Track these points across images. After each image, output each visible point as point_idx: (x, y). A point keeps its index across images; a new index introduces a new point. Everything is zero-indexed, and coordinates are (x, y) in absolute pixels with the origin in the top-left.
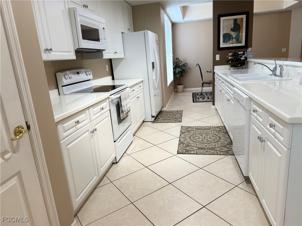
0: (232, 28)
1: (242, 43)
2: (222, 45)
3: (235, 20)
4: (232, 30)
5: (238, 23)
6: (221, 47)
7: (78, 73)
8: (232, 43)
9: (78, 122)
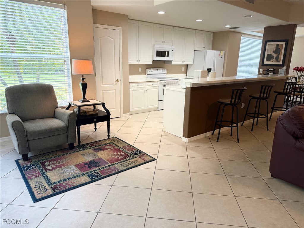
0: (274, 50)
1: (280, 62)
2: (265, 63)
3: (277, 45)
4: (274, 52)
5: (279, 47)
6: (264, 63)
7: (157, 70)
8: (273, 62)
9: (138, 85)
